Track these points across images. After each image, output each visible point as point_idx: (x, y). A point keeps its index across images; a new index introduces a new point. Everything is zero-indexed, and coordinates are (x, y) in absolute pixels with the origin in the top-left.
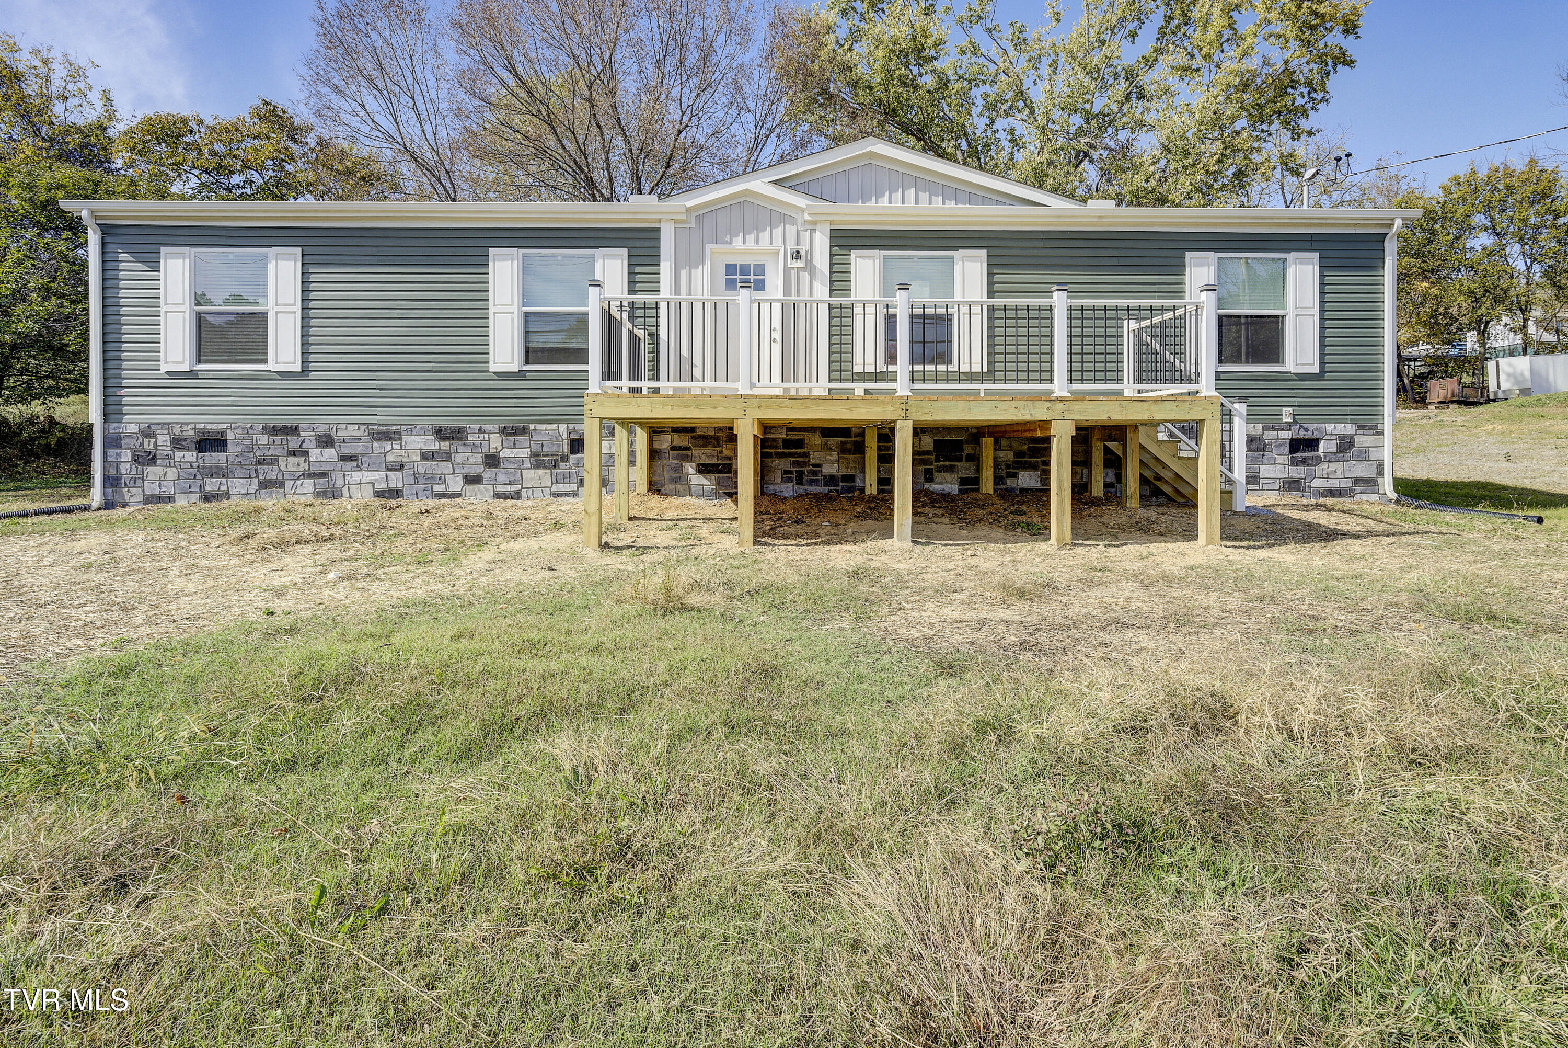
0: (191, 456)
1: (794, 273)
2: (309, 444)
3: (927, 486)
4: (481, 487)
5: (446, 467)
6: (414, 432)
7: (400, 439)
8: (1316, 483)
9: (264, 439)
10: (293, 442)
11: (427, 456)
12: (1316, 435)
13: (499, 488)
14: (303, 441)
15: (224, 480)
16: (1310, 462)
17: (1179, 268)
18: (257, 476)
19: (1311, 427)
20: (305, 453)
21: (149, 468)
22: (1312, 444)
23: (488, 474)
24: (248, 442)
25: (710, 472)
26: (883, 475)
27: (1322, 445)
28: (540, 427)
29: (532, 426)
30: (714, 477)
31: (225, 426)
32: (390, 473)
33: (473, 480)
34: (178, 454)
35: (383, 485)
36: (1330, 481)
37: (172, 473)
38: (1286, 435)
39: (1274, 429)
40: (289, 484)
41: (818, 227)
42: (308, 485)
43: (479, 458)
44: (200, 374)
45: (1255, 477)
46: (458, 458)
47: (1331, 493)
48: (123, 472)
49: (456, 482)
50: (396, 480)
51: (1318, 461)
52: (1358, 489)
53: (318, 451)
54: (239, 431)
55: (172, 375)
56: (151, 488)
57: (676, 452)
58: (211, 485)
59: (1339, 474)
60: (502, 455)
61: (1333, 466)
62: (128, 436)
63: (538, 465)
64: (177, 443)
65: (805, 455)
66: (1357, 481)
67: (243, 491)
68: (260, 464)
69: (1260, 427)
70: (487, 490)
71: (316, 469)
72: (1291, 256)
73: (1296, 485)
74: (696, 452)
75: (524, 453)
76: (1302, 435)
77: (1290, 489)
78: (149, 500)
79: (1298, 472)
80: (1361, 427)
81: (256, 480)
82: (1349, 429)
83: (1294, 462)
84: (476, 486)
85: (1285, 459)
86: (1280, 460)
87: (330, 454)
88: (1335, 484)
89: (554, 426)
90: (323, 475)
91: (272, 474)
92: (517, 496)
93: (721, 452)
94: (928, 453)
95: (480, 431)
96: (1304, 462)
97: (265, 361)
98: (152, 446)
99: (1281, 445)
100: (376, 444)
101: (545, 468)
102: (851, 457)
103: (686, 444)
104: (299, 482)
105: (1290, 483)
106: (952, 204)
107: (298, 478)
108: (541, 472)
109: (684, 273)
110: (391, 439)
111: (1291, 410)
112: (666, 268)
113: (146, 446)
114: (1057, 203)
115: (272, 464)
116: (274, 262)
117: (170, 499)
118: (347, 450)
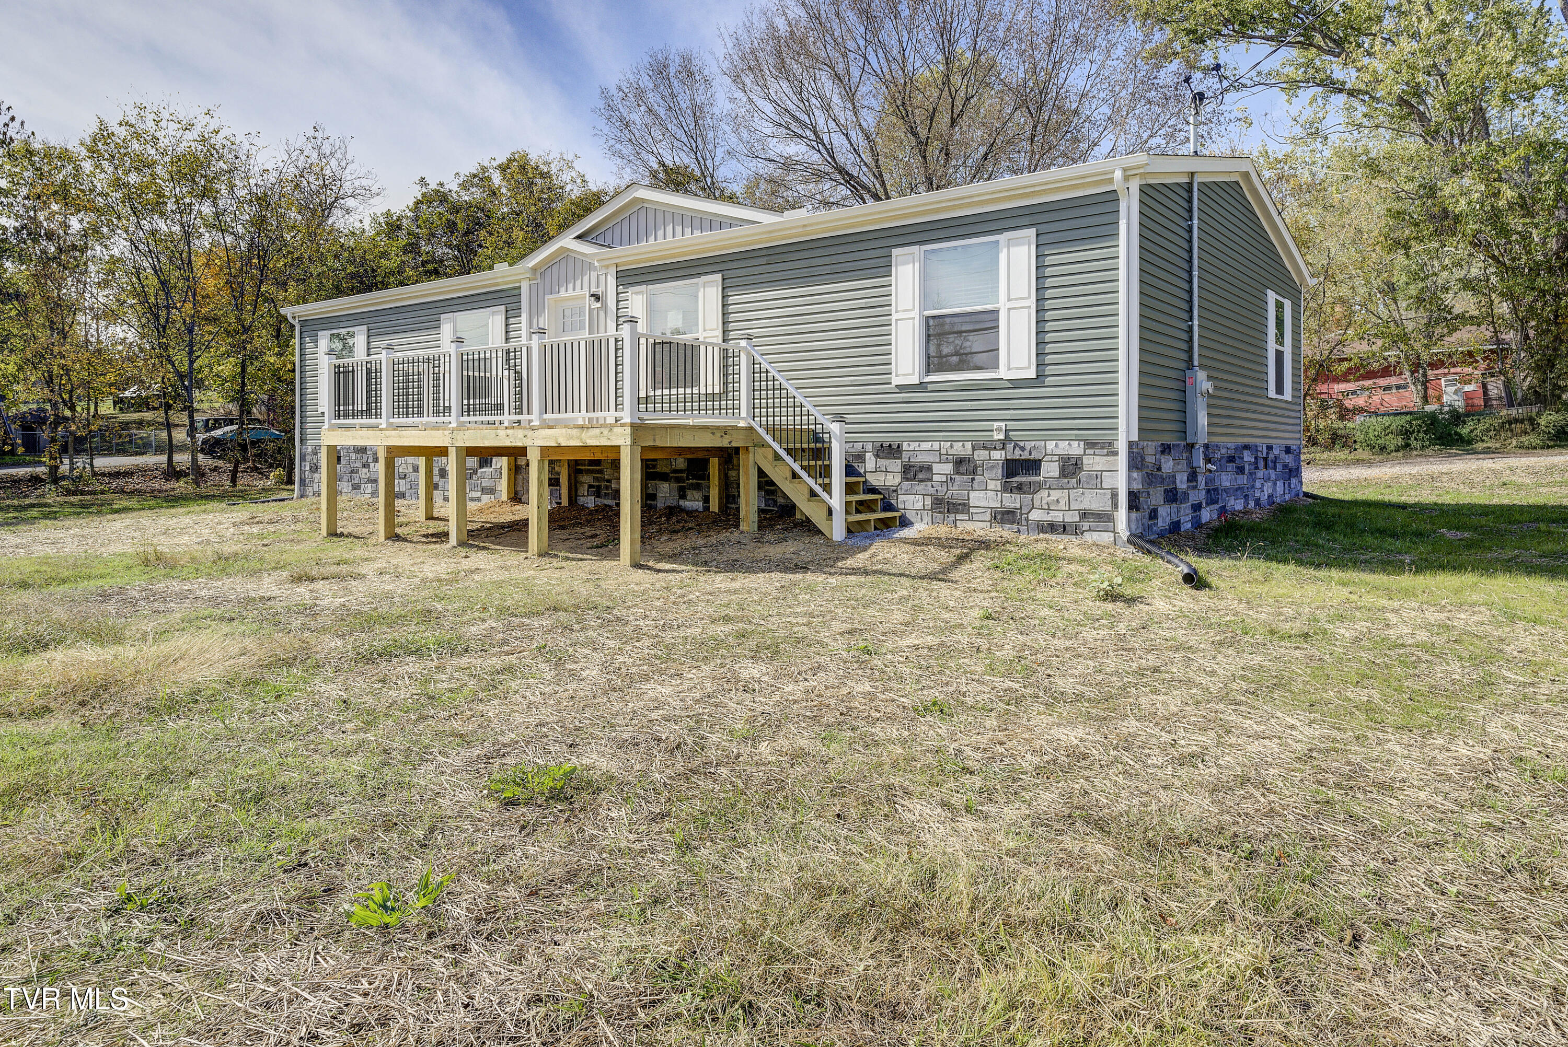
1: (595, 313)
3: (682, 503)
8: (1035, 515)
11: (415, 469)
12: (1035, 455)
16: (1025, 488)
17: (884, 268)
18: (351, 481)
19: (1028, 446)
22: (1033, 466)
26: (650, 491)
27: (1044, 467)
30: (549, 488)
36: (1052, 513)
38: (997, 455)
39: (985, 448)
41: (609, 270)
45: (964, 505)
47: (1052, 528)
51: (1039, 487)
52: (1086, 525)
59: (1063, 505)
60: (447, 469)
61: (1055, 495)
65: (601, 472)
66: (1085, 515)
68: (352, 473)
69: (969, 445)
72: (1003, 238)
73: (1010, 517)
76: (1017, 454)
77: (1003, 522)
79: (1011, 501)
80: (1090, 444)
81: (351, 484)
82: (1076, 449)
83: (1007, 488)
85: (995, 485)
86: (992, 485)
88: (1057, 517)
91: (357, 479)
93: (554, 468)
94: (681, 471)
96: (1020, 488)
99: (993, 467)
105: (1003, 513)
111: (1003, 424)
112: (524, 317)
114: (767, 218)
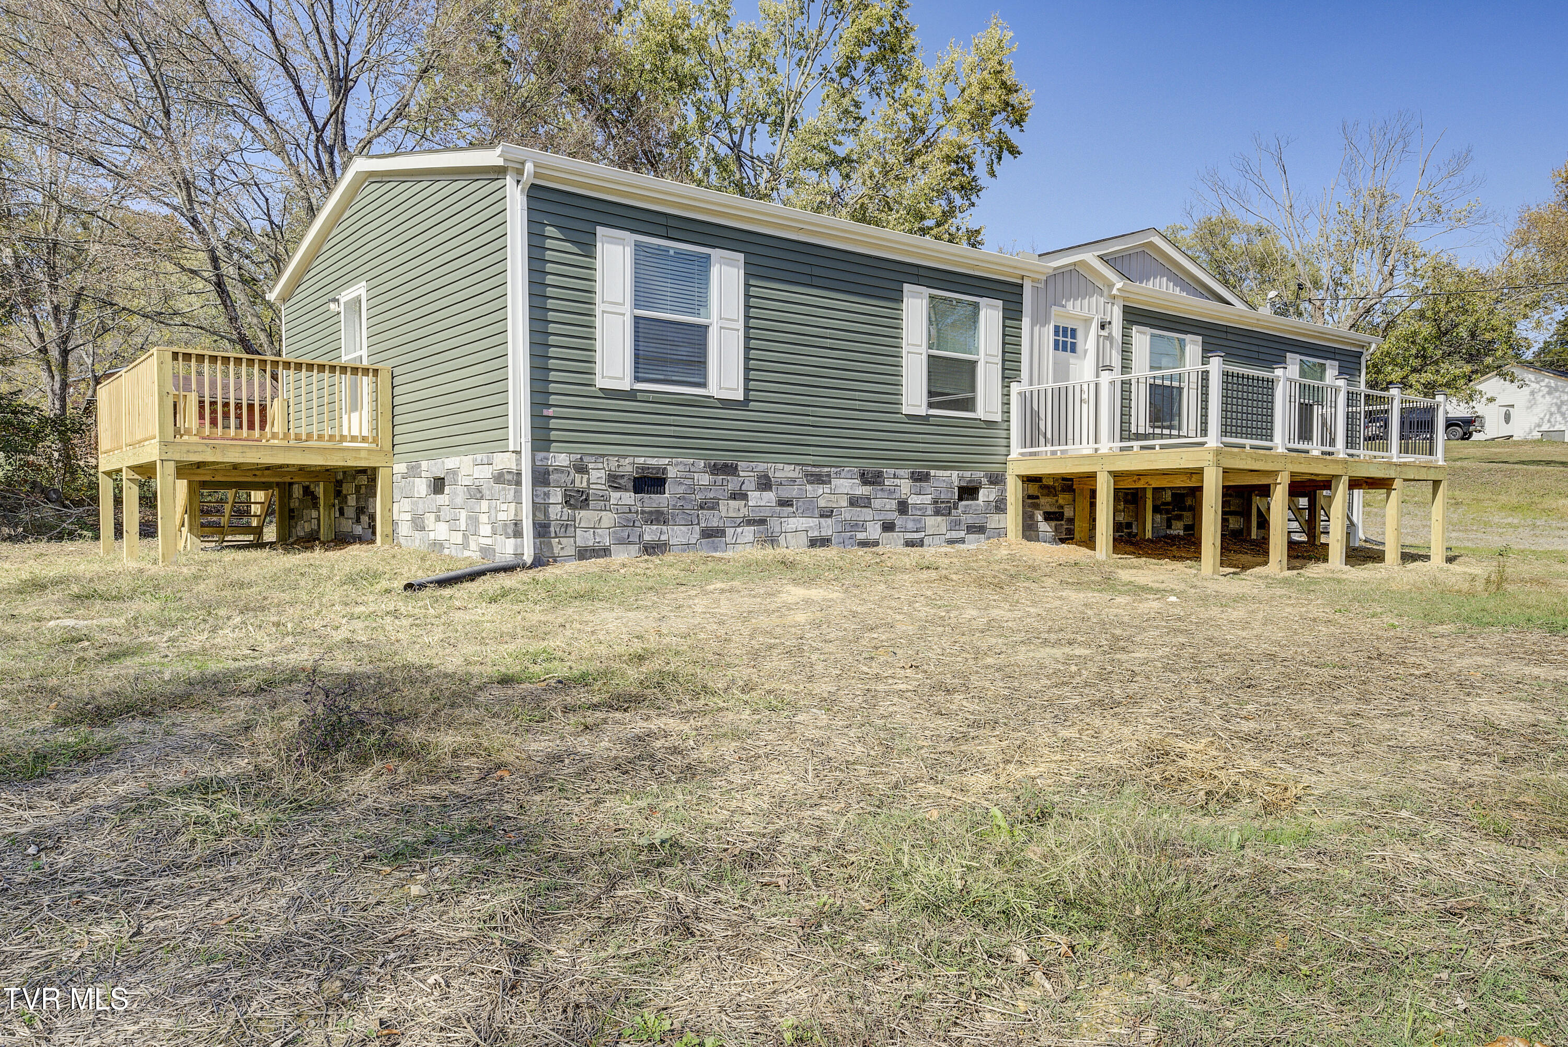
0: (628, 498)
1: (1101, 339)
2: (750, 485)
4: (895, 534)
5: (866, 514)
6: (843, 475)
7: (830, 482)
9: (705, 479)
10: (733, 484)
11: (854, 502)
13: (909, 536)
14: (743, 483)
15: (664, 528)
18: (698, 524)
20: (744, 497)
21: (583, 513)
23: (899, 521)
24: (689, 482)
25: (1051, 519)
28: (940, 473)
29: (932, 472)
30: (1053, 523)
31: (666, 461)
32: (822, 520)
33: (888, 527)
34: (615, 496)
35: (816, 534)
37: (608, 519)
40: (730, 532)
41: (1116, 301)
42: (749, 532)
43: (893, 504)
44: (640, 396)
46: (876, 504)
48: (553, 517)
49: (875, 530)
50: (828, 527)
53: (757, 494)
54: (681, 468)
55: (610, 394)
56: (585, 539)
57: (1030, 501)
58: (651, 533)
60: (910, 501)
62: (558, 470)
63: (937, 513)
64: (614, 481)
67: (685, 541)
68: (702, 508)
70: (899, 537)
71: (757, 515)
72: (1327, 363)
74: (1043, 501)
75: (928, 499)
78: (583, 554)
81: (697, 528)
84: (890, 534)
87: (769, 497)
89: (948, 473)
90: (762, 522)
91: (712, 520)
92: (921, 543)
93: (1057, 501)
95: (895, 477)
97: (704, 385)
98: (585, 484)
100: (809, 487)
101: (943, 515)
102: (1131, 507)
103: (1036, 493)
104: (739, 530)
106: (1185, 294)
107: (739, 526)
108: (939, 518)
109: (1036, 329)
110: (824, 483)
112: (1026, 322)
113: (577, 484)
115: (713, 508)
116: (718, 266)
117: (605, 552)
118: (786, 493)
